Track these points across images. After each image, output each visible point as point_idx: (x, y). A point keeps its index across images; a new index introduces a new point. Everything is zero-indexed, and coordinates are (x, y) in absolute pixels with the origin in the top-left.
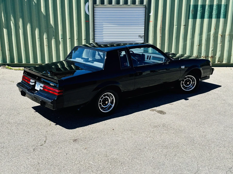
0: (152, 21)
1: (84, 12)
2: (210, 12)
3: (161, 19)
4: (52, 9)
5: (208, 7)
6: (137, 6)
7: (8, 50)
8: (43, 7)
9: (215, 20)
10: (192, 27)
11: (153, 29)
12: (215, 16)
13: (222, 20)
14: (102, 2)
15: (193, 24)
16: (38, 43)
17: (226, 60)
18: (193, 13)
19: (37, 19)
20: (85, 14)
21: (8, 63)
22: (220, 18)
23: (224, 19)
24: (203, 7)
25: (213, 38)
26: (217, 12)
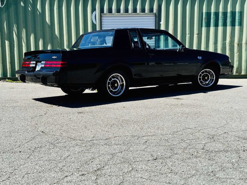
1: (90, 21)
2: (224, 19)
3: (172, 27)
4: (57, 19)
5: (222, 15)
6: (147, 14)
7: (9, 63)
8: (48, 17)
9: (230, 28)
10: (206, 35)
12: (230, 24)
13: (237, 28)
14: (110, 11)
15: (207, 33)
17: (244, 70)
18: (206, 21)
19: (42, 29)
20: (91, 23)
21: (9, 76)
22: (235, 26)
23: (239, 26)
24: (217, 14)
25: (229, 47)
26: (231, 19)
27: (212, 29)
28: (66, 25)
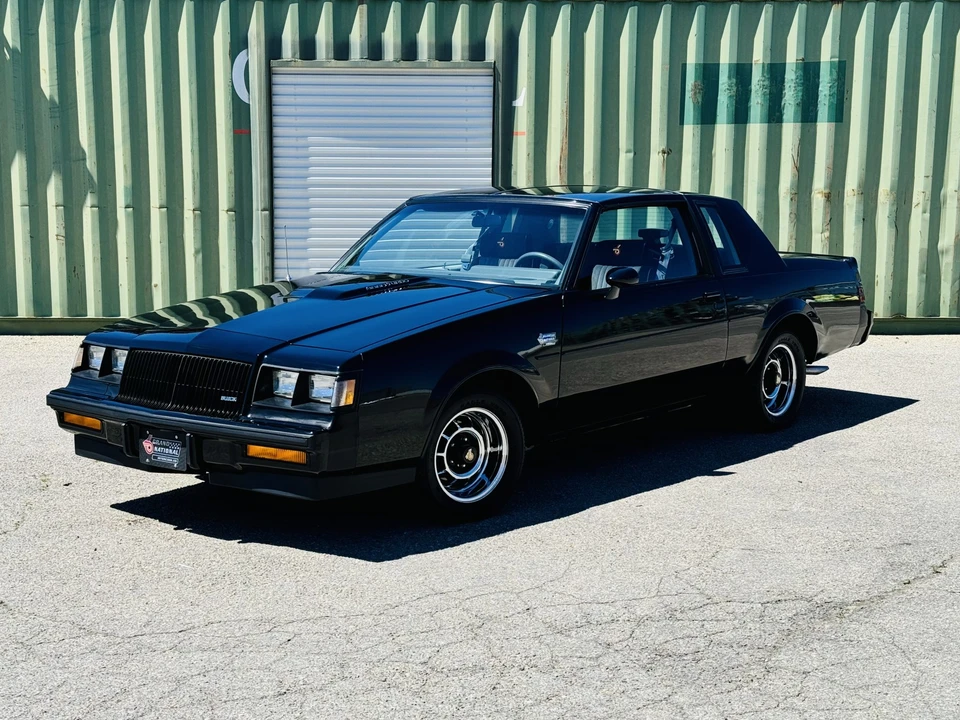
0: (523, 133)
1: (225, 92)
2: (770, 93)
3: (562, 123)
4: (86, 78)
5: (763, 76)
6: (458, 66)
8: (47, 71)
9: (795, 128)
10: (697, 159)
11: (532, 165)
12: (795, 113)
13: (824, 129)
14: (307, 50)
15: (701, 148)
16: (23, 226)
18: (700, 100)
19: (23, 122)
20: (230, 99)
22: (814, 120)
23: (834, 124)
24: (742, 72)
25: (791, 206)
26: (800, 94)
27: (723, 131)
28: (122, 104)
